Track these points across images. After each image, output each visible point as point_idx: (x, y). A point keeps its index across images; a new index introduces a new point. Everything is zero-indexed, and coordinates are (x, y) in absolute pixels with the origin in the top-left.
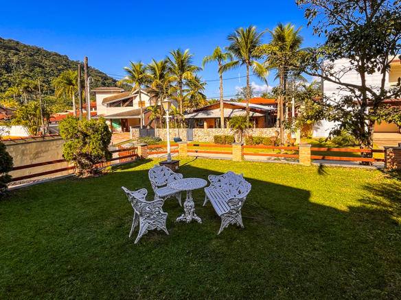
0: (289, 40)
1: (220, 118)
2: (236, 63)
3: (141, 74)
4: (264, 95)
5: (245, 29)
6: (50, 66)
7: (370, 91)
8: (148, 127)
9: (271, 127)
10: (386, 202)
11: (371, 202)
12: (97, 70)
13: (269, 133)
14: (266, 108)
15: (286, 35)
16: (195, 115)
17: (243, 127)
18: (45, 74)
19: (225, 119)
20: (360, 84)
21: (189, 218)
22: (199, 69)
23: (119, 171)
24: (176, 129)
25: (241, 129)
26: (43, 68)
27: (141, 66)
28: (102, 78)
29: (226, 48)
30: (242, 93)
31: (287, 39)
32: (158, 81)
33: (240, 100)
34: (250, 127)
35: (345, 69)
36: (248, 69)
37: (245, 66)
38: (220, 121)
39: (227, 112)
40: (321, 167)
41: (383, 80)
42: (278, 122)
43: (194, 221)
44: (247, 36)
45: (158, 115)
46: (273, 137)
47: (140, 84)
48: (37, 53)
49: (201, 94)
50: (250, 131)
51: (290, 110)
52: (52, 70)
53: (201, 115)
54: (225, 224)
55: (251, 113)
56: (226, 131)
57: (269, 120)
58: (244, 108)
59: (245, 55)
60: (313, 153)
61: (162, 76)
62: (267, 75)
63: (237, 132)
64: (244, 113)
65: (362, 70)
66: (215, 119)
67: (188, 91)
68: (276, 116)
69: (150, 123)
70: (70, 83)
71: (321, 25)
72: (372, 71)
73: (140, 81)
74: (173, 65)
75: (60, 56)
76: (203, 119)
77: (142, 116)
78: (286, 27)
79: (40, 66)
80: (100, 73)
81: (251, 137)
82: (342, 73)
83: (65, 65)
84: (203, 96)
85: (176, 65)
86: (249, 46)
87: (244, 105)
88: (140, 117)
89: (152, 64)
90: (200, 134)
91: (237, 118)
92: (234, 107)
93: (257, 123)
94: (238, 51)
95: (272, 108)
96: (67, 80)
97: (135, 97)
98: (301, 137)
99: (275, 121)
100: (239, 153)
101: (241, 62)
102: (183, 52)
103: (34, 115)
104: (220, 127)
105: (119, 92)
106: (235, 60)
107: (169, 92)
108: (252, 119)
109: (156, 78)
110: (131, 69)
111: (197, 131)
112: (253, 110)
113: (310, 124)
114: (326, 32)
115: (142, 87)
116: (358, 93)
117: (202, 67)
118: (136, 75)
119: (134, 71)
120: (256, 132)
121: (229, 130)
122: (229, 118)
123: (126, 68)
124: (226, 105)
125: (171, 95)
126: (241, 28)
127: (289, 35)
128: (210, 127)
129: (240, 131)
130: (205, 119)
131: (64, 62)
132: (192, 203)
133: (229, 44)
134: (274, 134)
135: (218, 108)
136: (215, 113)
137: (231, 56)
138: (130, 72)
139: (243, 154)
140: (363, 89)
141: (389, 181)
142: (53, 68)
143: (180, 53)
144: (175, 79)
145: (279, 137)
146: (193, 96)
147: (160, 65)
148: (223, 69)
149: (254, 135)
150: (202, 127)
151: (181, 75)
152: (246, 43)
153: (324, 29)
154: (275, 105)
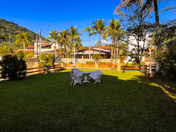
0: (116, 25)
1: (89, 55)
2: (96, 33)
3: (56, 35)
4: (106, 45)
5: (99, 20)
6: (9, 29)
7: (140, 47)
8: (58, 58)
9: (109, 59)
10: (138, 79)
11: (134, 79)
12: (31, 31)
13: (108, 61)
14: (107, 51)
15: (115, 24)
16: (78, 53)
17: (98, 58)
18: (6, 32)
19: (91, 55)
20: (137, 44)
21: (86, 82)
22: (80, 34)
23: (57, 72)
24: (71, 59)
25: (97, 59)
26: (5, 29)
27: (56, 32)
28: (34, 35)
29: (92, 27)
30: (97, 44)
31: (115, 25)
32: (63, 38)
33: (96, 47)
34: (101, 58)
35: (133, 39)
36: (100, 35)
37: (99, 34)
38: (89, 56)
39: (92, 52)
40: (124, 71)
41: (144, 44)
42: (111, 57)
43: (87, 82)
44: (100, 23)
45: (63, 53)
46: (109, 62)
47: (55, 39)
48: (2, 22)
49: (80, 44)
50: (100, 60)
51: (116, 52)
52: (10, 30)
53: (80, 53)
54: (96, 82)
55: (101, 53)
56: (91, 60)
57: (108, 56)
58: (98, 51)
59: (99, 30)
60: (121, 67)
61: (65, 37)
62: (107, 38)
63: (96, 60)
64: (98, 53)
65: (138, 40)
66: (86, 55)
67: (75, 43)
68: (111, 54)
69: (59, 56)
70: (23, 37)
71: (125, 24)
72: (140, 41)
73: (55, 38)
74: (70, 32)
75: (14, 24)
76: (81, 55)
77: (55, 53)
78: (115, 20)
79: (4, 28)
80: (33, 32)
81: (101, 62)
82: (132, 40)
83: (16, 28)
84: (81, 45)
85: (71, 32)
86: (101, 26)
87: (98, 49)
88: (54, 53)
89: (61, 31)
90: (80, 61)
91: (95, 55)
92: (94, 50)
93: (103, 57)
94: (96, 28)
95: (109, 51)
96: (21, 36)
97: (52, 45)
98: (120, 63)
99: (111, 56)
100: (98, 67)
101: (97, 33)
102: (74, 27)
103: (6, 51)
104: (88, 58)
105: (45, 42)
106: (95, 31)
107: (67, 43)
108: (101, 55)
109: (63, 37)
110: (52, 33)
111: (79, 59)
112: (102, 51)
113: (124, 58)
114: (127, 26)
115: (56, 41)
116: (137, 47)
117: (82, 33)
118: (54, 36)
119: (53, 34)
120: (103, 60)
121: (92, 59)
122: (92, 55)
123: (49, 32)
124: (91, 49)
125: (68, 44)
126: (98, 19)
127: (116, 23)
128: (84, 58)
129: (97, 60)
130: (82, 55)
131: (16, 27)
132: (87, 78)
133: (93, 25)
134: (110, 61)
135: (87, 50)
136: (86, 52)
137: (94, 30)
138: (51, 34)
139: (99, 67)
140: (138, 46)
141: (142, 74)
142: (10, 29)
143: (73, 27)
144: (71, 38)
145: (112, 62)
146: (77, 45)
147: (64, 32)
148: (91, 35)
149: (102, 62)
150: (81, 58)
151: (73, 36)
152: (100, 25)
153: (126, 26)
154: (111, 49)
